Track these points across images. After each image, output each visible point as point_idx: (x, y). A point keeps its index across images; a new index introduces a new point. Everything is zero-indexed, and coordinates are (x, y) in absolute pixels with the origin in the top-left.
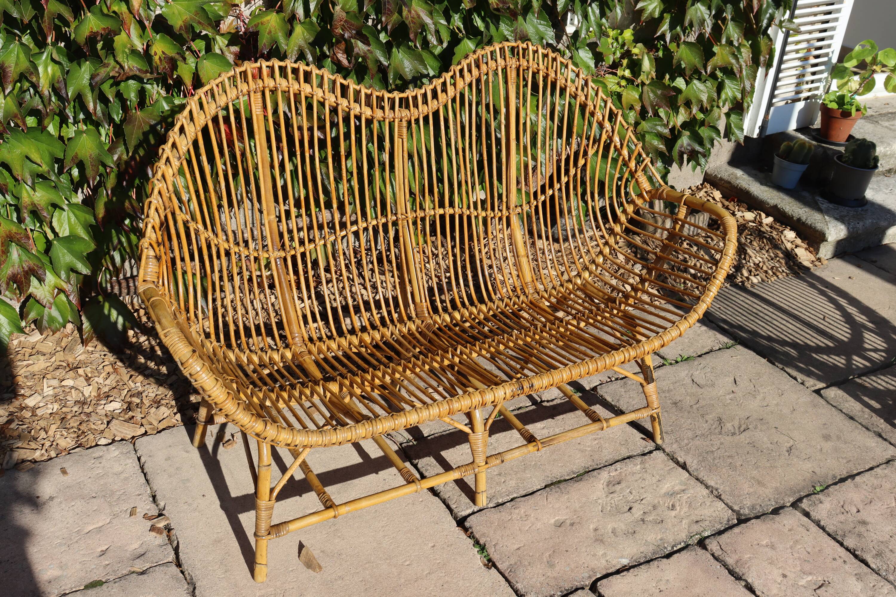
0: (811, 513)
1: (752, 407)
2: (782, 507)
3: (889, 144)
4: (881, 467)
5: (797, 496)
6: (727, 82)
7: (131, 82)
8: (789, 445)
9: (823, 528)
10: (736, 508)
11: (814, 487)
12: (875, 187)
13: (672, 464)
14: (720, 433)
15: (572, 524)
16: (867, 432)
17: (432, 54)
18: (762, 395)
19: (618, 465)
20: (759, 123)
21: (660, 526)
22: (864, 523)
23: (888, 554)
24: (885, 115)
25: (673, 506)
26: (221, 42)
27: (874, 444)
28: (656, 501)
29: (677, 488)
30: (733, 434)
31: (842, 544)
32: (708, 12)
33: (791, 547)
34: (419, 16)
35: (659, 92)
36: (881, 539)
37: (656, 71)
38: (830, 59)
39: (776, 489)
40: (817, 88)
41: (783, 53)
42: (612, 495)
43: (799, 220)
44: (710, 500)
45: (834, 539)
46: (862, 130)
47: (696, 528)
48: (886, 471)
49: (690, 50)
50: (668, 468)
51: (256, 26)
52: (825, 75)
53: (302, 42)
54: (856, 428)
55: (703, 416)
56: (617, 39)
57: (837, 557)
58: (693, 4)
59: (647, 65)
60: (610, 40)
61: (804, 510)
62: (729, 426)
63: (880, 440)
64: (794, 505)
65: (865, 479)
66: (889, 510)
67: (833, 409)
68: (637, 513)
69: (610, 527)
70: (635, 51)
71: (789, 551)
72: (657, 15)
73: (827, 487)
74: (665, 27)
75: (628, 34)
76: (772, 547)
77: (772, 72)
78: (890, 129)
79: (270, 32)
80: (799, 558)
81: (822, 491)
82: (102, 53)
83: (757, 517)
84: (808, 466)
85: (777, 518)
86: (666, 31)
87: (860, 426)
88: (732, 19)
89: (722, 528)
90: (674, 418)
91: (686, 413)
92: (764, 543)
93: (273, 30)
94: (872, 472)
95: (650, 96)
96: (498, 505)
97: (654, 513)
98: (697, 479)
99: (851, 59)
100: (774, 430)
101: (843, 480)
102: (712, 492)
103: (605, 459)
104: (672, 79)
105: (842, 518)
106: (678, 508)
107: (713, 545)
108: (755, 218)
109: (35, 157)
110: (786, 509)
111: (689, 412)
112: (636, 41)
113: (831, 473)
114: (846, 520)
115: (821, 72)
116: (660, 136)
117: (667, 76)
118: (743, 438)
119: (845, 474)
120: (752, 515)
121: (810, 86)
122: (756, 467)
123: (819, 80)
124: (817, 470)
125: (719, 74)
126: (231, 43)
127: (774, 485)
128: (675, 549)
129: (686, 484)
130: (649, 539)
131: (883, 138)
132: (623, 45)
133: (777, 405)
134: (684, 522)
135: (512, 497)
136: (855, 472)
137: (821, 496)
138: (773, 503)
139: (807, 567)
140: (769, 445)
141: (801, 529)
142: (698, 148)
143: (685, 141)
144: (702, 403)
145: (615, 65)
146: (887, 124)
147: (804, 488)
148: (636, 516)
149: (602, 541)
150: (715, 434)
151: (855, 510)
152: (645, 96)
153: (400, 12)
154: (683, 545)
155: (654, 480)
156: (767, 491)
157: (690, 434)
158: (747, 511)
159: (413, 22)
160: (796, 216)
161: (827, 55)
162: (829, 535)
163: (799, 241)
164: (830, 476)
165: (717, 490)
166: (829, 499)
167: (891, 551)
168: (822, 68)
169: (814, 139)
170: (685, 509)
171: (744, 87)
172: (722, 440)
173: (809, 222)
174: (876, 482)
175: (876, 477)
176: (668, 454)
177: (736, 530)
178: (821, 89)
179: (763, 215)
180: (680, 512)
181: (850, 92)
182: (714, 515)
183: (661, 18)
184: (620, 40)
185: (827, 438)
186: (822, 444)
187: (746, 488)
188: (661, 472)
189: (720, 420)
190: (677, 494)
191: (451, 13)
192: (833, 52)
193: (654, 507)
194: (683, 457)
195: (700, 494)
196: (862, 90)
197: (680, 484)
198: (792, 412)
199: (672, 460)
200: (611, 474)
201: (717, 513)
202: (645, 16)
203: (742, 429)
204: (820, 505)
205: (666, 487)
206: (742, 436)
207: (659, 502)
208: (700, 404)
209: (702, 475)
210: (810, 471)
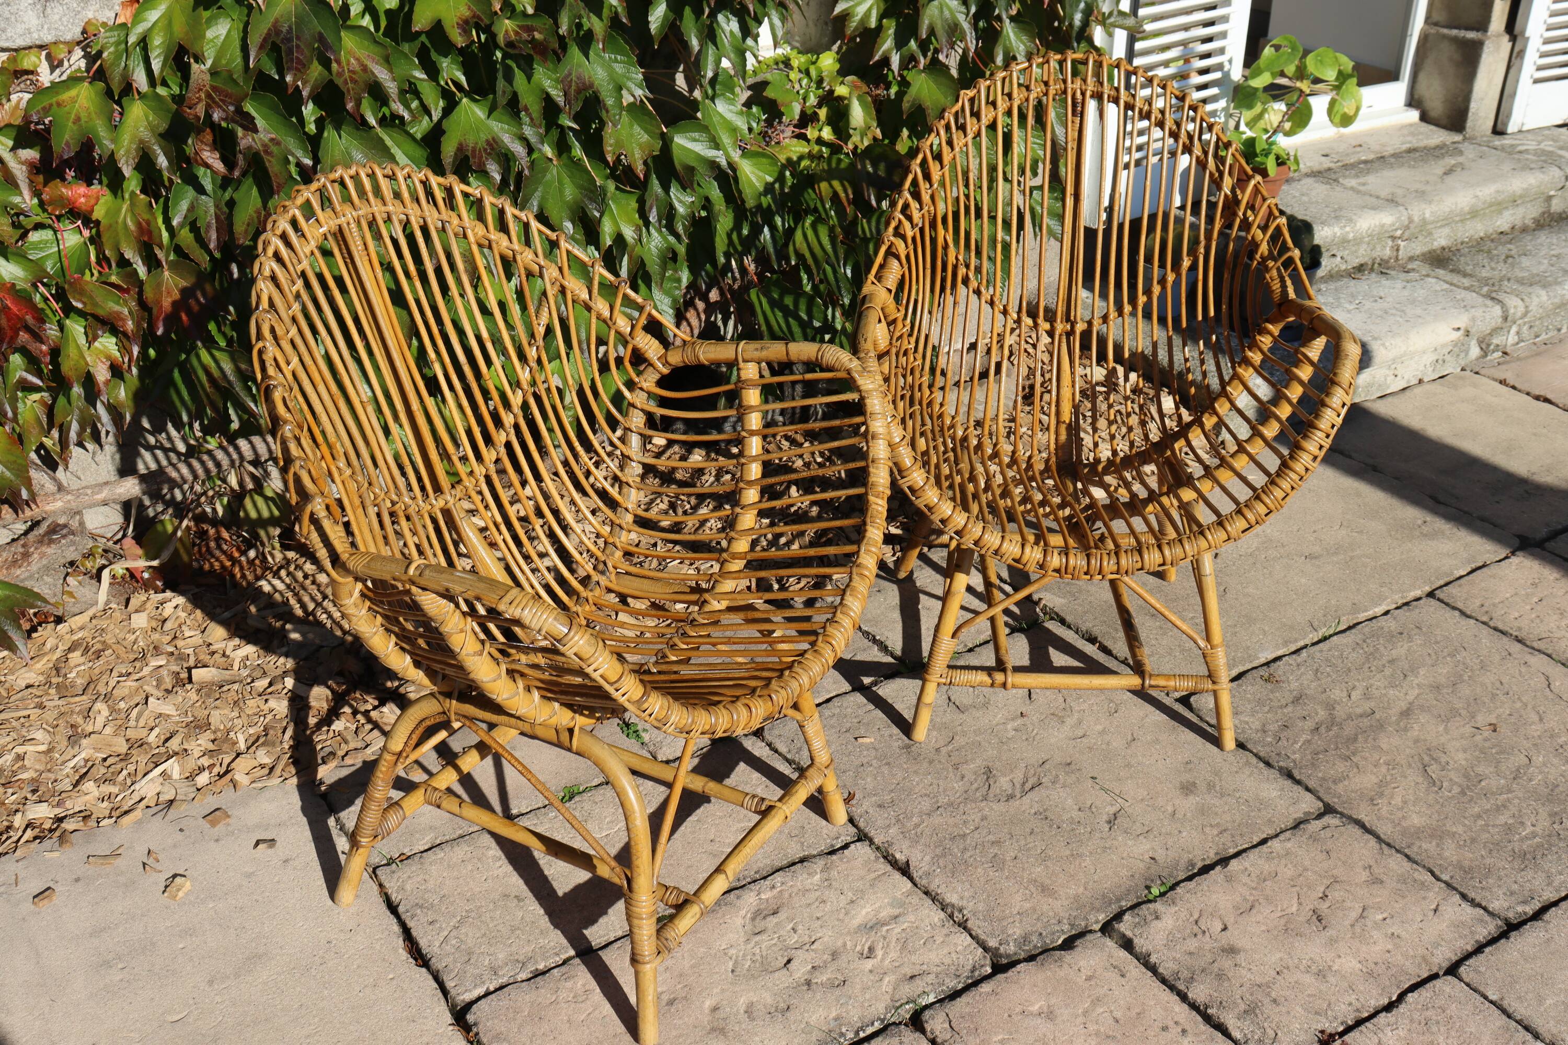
0: (1136, 941)
1: (1053, 741)
2: (1082, 935)
3: (1351, 220)
4: (1282, 837)
5: (1114, 909)
8: (1112, 810)
9: (1153, 969)
10: (992, 943)
12: (1331, 300)
13: (883, 867)
14: (985, 798)
15: (671, 1003)
16: (1266, 771)
17: (412, 138)
18: (1076, 716)
19: (778, 877)
20: (1105, 201)
21: (838, 992)
22: (1231, 951)
23: (1268, 1008)
24: (1352, 166)
25: (871, 949)
27: (1275, 794)
29: (884, 914)
30: (1011, 797)
31: (1183, 997)
32: (963, 9)
33: (1085, 1013)
34: (365, 69)
36: (1259, 980)
37: (880, 125)
38: (1227, 75)
39: (1077, 898)
42: (758, 938)
44: (945, 931)
45: (1172, 988)
46: (1305, 199)
47: (907, 990)
48: (1289, 845)
49: (935, 82)
50: (873, 875)
51: (47, 110)
52: (1222, 103)
53: (145, 134)
54: (1248, 763)
55: (956, 767)
56: (807, 72)
57: (1171, 1024)
59: (858, 115)
60: (794, 75)
61: (1124, 935)
62: (1003, 783)
63: (1288, 783)
64: (1107, 929)
65: (1247, 864)
66: (1283, 921)
68: (800, 970)
69: (742, 1002)
70: (841, 90)
71: (1080, 1020)
72: (873, 23)
73: (1173, 888)
74: (887, 44)
75: (828, 61)
76: (1050, 1015)
78: (1359, 192)
79: (78, 119)
80: (1097, 1034)
81: (1162, 895)
83: (1031, 958)
84: (1142, 849)
85: (1068, 956)
86: (890, 50)
87: (1254, 760)
88: (1012, 19)
89: (960, 986)
90: (900, 775)
91: (925, 765)
92: (1035, 1008)
93: (83, 115)
94: (1264, 848)
95: (869, 171)
96: (538, 974)
97: (832, 967)
98: (927, 893)
99: (1260, 72)
100: (1089, 782)
101: (1206, 869)
102: (951, 916)
103: (755, 868)
104: (916, 136)
105: (1192, 944)
106: (879, 953)
107: (936, 1023)
110: (1089, 937)
111: (931, 762)
112: (843, 72)
113: (1186, 857)
114: (1200, 948)
115: (1214, 99)
117: (905, 132)
118: (1029, 804)
119: (1212, 857)
120: (1023, 955)
122: (1044, 858)
124: (1160, 855)
127: (1072, 892)
128: (862, 1035)
129: (902, 905)
130: (813, 1020)
131: (1340, 209)
132: (820, 82)
133: (1103, 732)
134: (887, 979)
135: (564, 958)
136: (1232, 851)
137: (1158, 906)
138: (1066, 928)
140: (1075, 814)
141: (1113, 975)
144: (960, 741)
145: (806, 119)
146: (1353, 182)
147: (1129, 891)
148: (797, 975)
149: (722, 1031)
150: (975, 801)
151: (1220, 926)
152: (861, 172)
153: (326, 63)
154: (877, 1025)
155: (843, 901)
156: (1057, 904)
157: (926, 805)
158: (1011, 948)
159: (352, 80)
161: (1220, 67)
162: (1164, 981)
163: (1182, 414)
164: (1183, 864)
165: (960, 911)
166: (1174, 909)
167: (1275, 1001)
168: (1214, 91)
170: (893, 955)
172: (986, 812)
174: (1267, 867)
175: (1269, 857)
176: (878, 848)
177: (985, 988)
179: (1120, 371)
180: (883, 960)
181: (1266, 131)
182: (947, 961)
183: (880, 27)
184: (813, 73)
185: (1188, 789)
186: (1177, 802)
187: (1017, 901)
188: (859, 884)
189: (988, 772)
190: (883, 925)
191: (434, 56)
192: (1230, 61)
193: (835, 955)
194: (905, 851)
195: (927, 922)
196: (1287, 126)
197: (892, 905)
198: (1129, 744)
199: (885, 857)
200: (763, 896)
201: (954, 956)
202: (853, 24)
203: (1028, 786)
204: (1156, 923)
205: (864, 912)
206: (1026, 800)
207: (845, 945)
208: (956, 744)
209: (937, 884)
210: (1147, 857)
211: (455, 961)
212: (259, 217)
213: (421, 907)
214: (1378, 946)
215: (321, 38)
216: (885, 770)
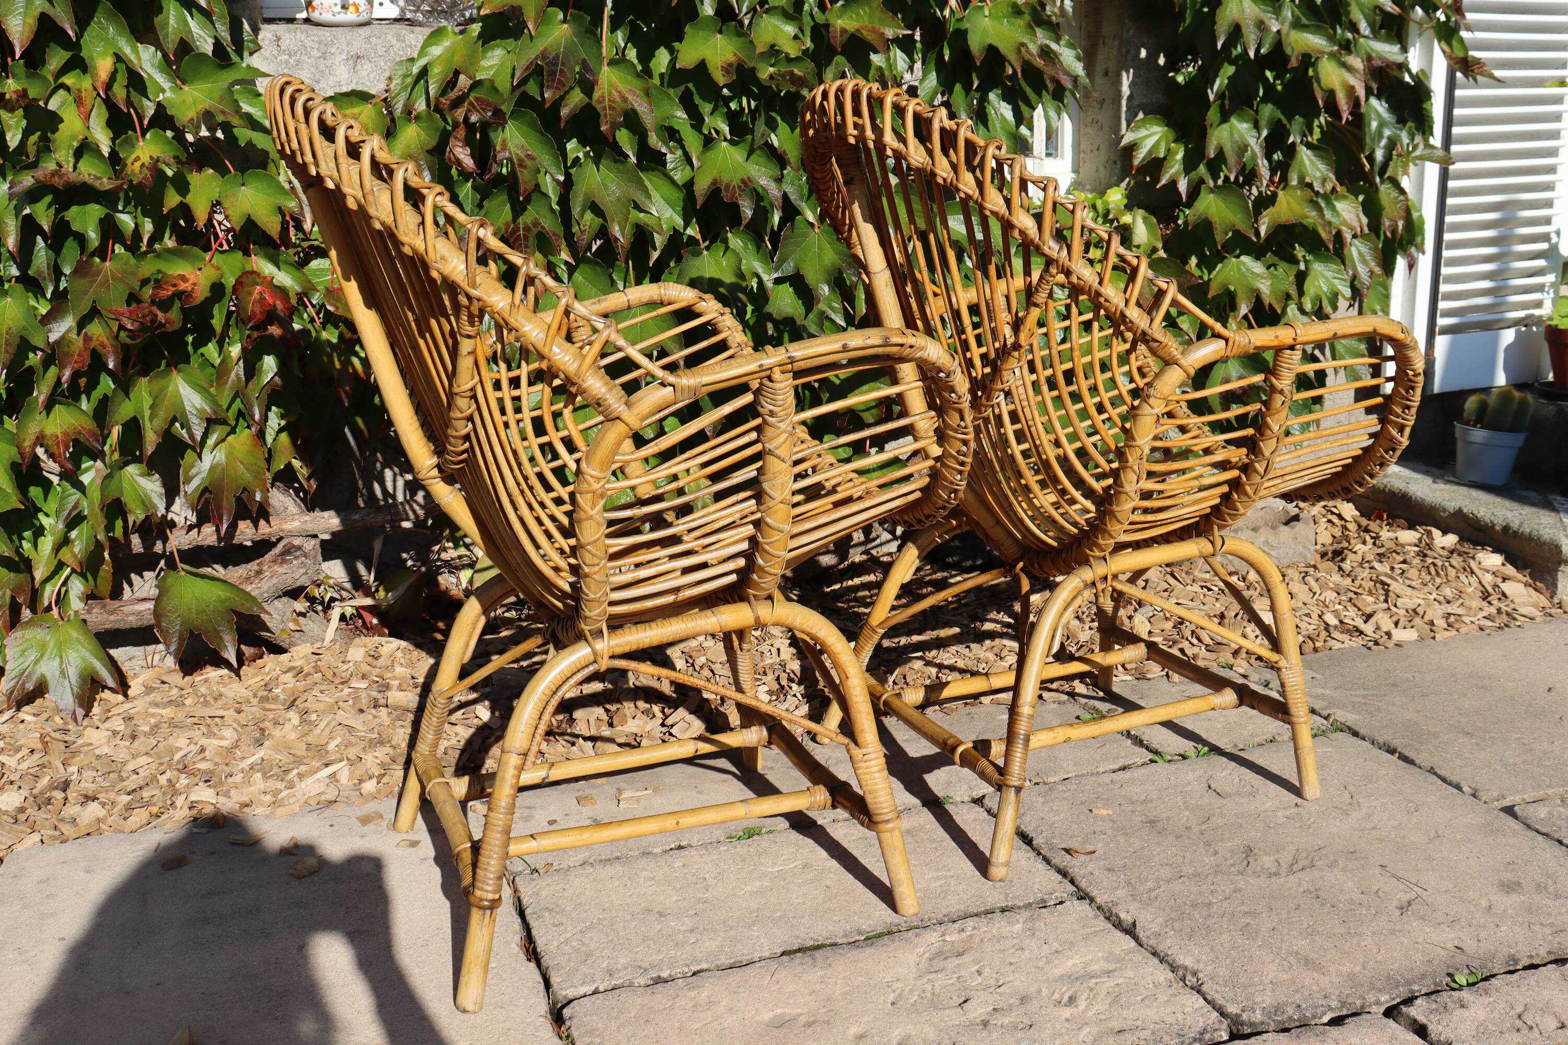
0: (1431, 1027)
1: (1334, 830)
2: (1356, 1014)
5: (1403, 993)
6: (1316, 266)
7: (92, 206)
8: (1407, 897)
10: (1232, 1009)
11: (1450, 975)
13: (1102, 923)
14: (1241, 873)
15: (809, 1025)
18: (1365, 810)
19: (970, 923)
21: (1020, 1035)
25: (1072, 1000)
28: (1033, 989)
29: (1095, 968)
30: (1274, 875)
32: (1254, 132)
34: (625, 100)
38: (1554, 248)
39: (1351, 976)
40: (1539, 304)
41: (1441, 226)
42: (932, 976)
43: (1506, 528)
44: (1171, 991)
49: (1225, 201)
50: (1088, 930)
52: (1550, 278)
55: (1209, 844)
56: (1094, 207)
58: (1221, 121)
59: (1141, 233)
61: (1415, 1021)
62: (1267, 861)
64: (1391, 1013)
67: (1540, 838)
68: (977, 1010)
69: (897, 1034)
72: (1161, 152)
73: (1486, 979)
74: (1174, 169)
75: (1116, 196)
77: (1425, 262)
81: (1471, 985)
83: (1283, 1030)
84: (1448, 937)
86: (1177, 173)
88: (1308, 147)
90: (1138, 845)
91: (1171, 839)
96: (658, 981)
97: (1019, 1011)
98: (1154, 954)
100: (1378, 870)
101: (1533, 966)
102: (1183, 979)
103: (945, 912)
106: (1082, 1004)
108: (1420, 540)
110: (1364, 1016)
111: (1178, 837)
113: (1505, 952)
115: (1540, 272)
117: (1194, 260)
118: (1297, 882)
119: (1542, 956)
120: (1273, 1025)
122: (1310, 932)
123: (1540, 288)
124: (1470, 945)
125: (1296, 247)
127: (1346, 968)
129: (1121, 961)
132: (1106, 215)
133: (1399, 827)
134: (1086, 1030)
135: (694, 968)
137: (1465, 994)
138: (1334, 1004)
140: (1356, 896)
144: (1216, 821)
147: (1423, 976)
148: (971, 1016)
150: (1228, 874)
151: (1552, 1023)
155: (1046, 950)
156: (1325, 981)
157: (1166, 872)
158: (1258, 1017)
160: (1499, 523)
161: (1546, 237)
163: (1510, 570)
164: (1502, 957)
165: (1195, 974)
166: (1486, 1000)
168: (1543, 263)
170: (1100, 1007)
171: (1354, 277)
172: (1241, 884)
173: (1526, 529)
176: (1099, 908)
178: (1548, 304)
179: (1436, 533)
180: (1085, 1010)
182: (1170, 1019)
183: (1169, 153)
184: (1100, 207)
185: (1509, 887)
186: (1494, 898)
187: (1272, 971)
188: (1070, 937)
189: (1249, 850)
190: (1092, 977)
191: (697, 99)
192: (1558, 233)
193: (1024, 1000)
194: (1132, 912)
195: (1149, 979)
197: (1107, 960)
198: (1431, 840)
199: (1108, 918)
200: (948, 938)
201: (1180, 1016)
202: (1139, 157)
203: (1299, 866)
204: (1459, 1012)
205: (1070, 963)
206: (1294, 879)
207: (1039, 991)
208: (1211, 824)
209: (1169, 945)
210: (1450, 945)
211: (569, 960)
212: (507, 229)
213: (551, 911)
215: (584, 63)
216: (1122, 839)
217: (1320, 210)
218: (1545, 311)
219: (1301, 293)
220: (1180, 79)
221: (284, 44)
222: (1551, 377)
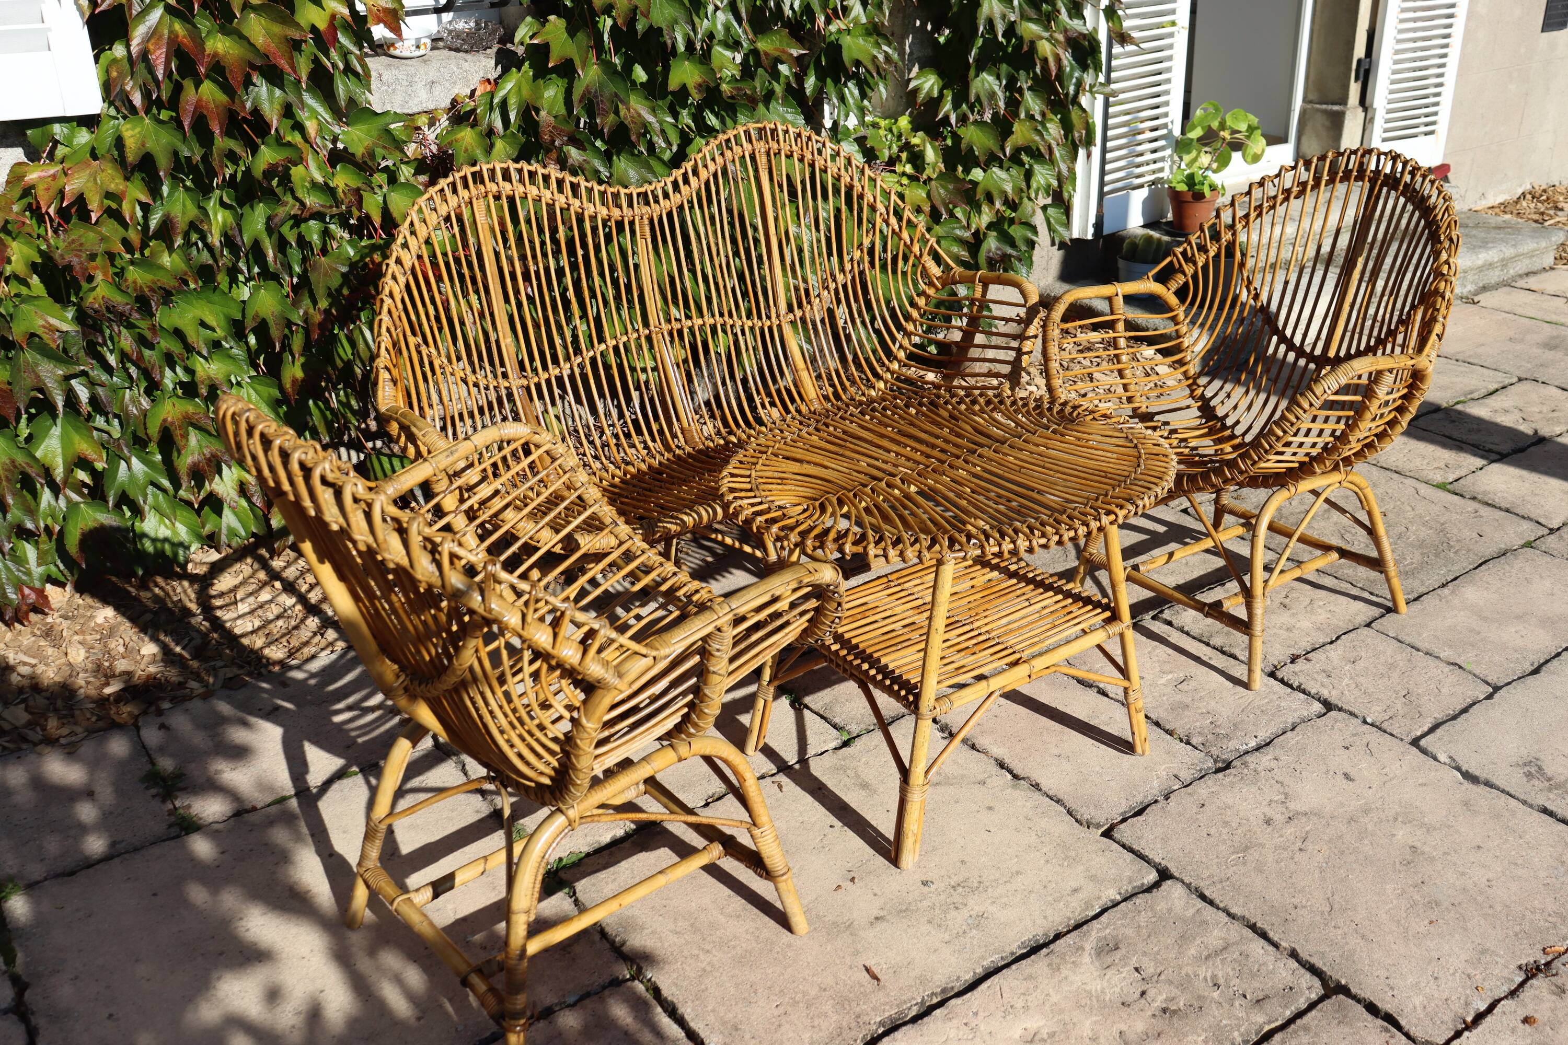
6: (1037, 167)
7: (312, 223)
17: (661, 160)
20: (1092, 220)
26: (406, 172)
31: (1208, 644)
32: (997, 82)
34: (639, 115)
35: (951, 187)
37: (944, 162)
38: (1170, 132)
40: (1161, 170)
41: (1105, 128)
51: (450, 143)
52: (1169, 152)
56: (891, 130)
58: (977, 75)
59: (930, 155)
60: (882, 132)
61: (1166, 620)
64: (1154, 618)
70: (915, 141)
72: (935, 93)
74: (947, 107)
75: (904, 122)
77: (1096, 151)
79: (466, 150)
82: (279, 191)
86: (949, 111)
88: (1029, 89)
93: (469, 147)
95: (940, 192)
99: (1193, 128)
104: (967, 171)
109: (211, 320)
110: (1144, 621)
112: (915, 129)
115: (1162, 148)
116: (961, 241)
117: (960, 169)
121: (1153, 167)
123: (1162, 159)
125: (1025, 158)
126: (418, 172)
132: (899, 137)
139: (1167, 667)
142: (1010, 251)
143: (992, 244)
145: (892, 162)
152: (934, 194)
153: (617, 112)
159: (633, 122)
161: (1165, 126)
168: (1163, 142)
169: (1168, 233)
171: (1059, 173)
178: (1167, 170)
181: (1201, 169)
183: (941, 95)
184: (895, 130)
191: (677, 107)
192: (1172, 122)
196: (1215, 166)
202: (921, 96)
214: (1322, 616)
215: (617, 96)
217: (1041, 135)
218: (1165, 175)
219: (1029, 187)
220: (942, 40)
221: (384, 78)
222: (1170, 216)
